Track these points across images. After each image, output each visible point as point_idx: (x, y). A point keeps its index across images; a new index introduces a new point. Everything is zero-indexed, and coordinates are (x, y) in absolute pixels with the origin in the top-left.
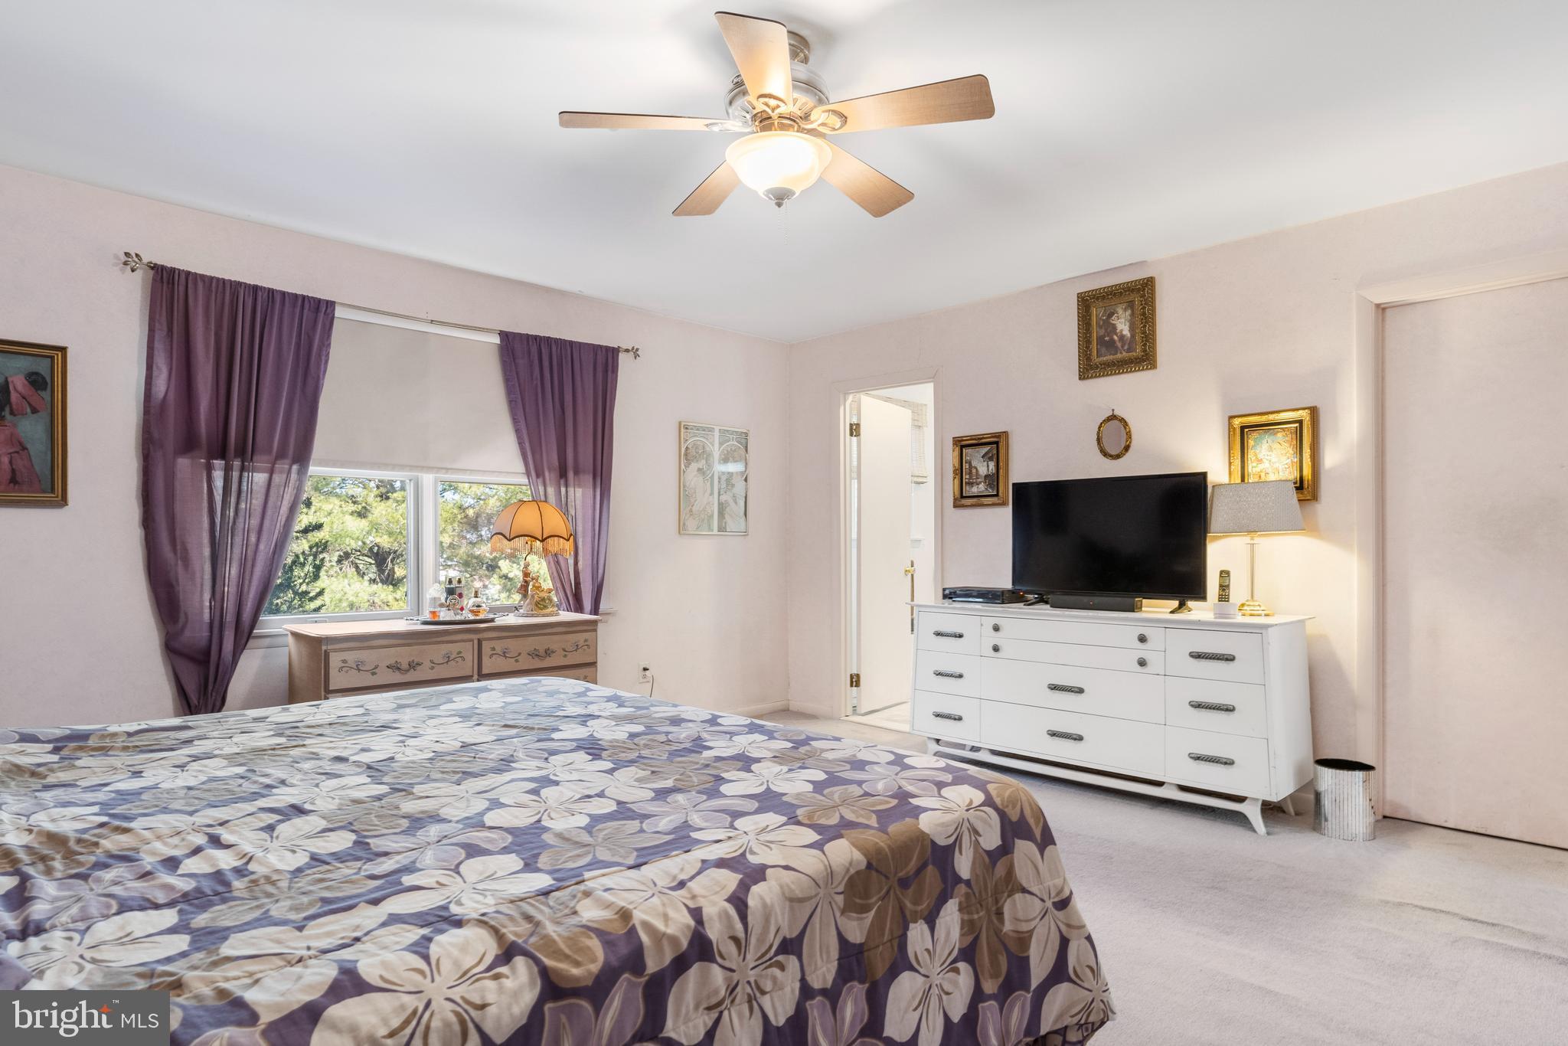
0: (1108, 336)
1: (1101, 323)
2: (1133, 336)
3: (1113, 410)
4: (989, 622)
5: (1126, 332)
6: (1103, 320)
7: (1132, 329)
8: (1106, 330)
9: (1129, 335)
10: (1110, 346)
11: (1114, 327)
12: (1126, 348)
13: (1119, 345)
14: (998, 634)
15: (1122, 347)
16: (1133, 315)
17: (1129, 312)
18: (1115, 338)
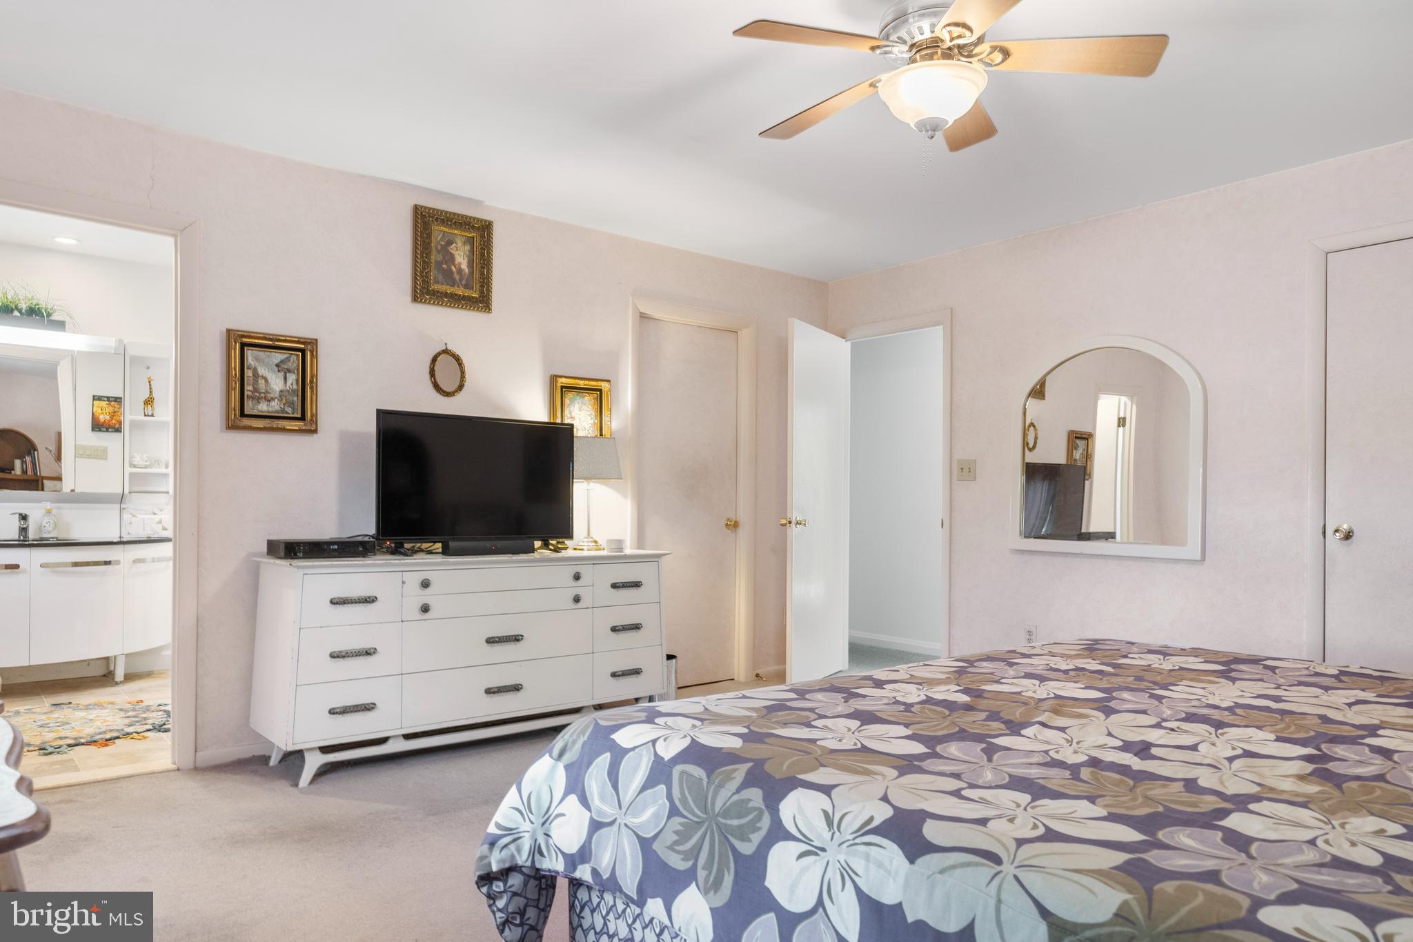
0: (446, 263)
1: (439, 247)
2: (472, 273)
3: (446, 344)
4: (414, 579)
5: (464, 266)
6: (442, 245)
7: (471, 264)
8: (444, 258)
9: (467, 271)
10: (449, 277)
11: (452, 258)
12: (464, 282)
13: (457, 277)
14: (428, 591)
15: (460, 280)
16: (472, 251)
17: (468, 247)
18: (453, 268)
